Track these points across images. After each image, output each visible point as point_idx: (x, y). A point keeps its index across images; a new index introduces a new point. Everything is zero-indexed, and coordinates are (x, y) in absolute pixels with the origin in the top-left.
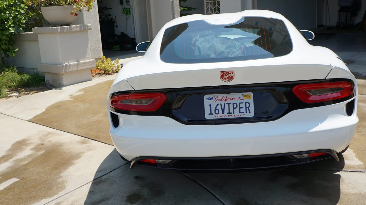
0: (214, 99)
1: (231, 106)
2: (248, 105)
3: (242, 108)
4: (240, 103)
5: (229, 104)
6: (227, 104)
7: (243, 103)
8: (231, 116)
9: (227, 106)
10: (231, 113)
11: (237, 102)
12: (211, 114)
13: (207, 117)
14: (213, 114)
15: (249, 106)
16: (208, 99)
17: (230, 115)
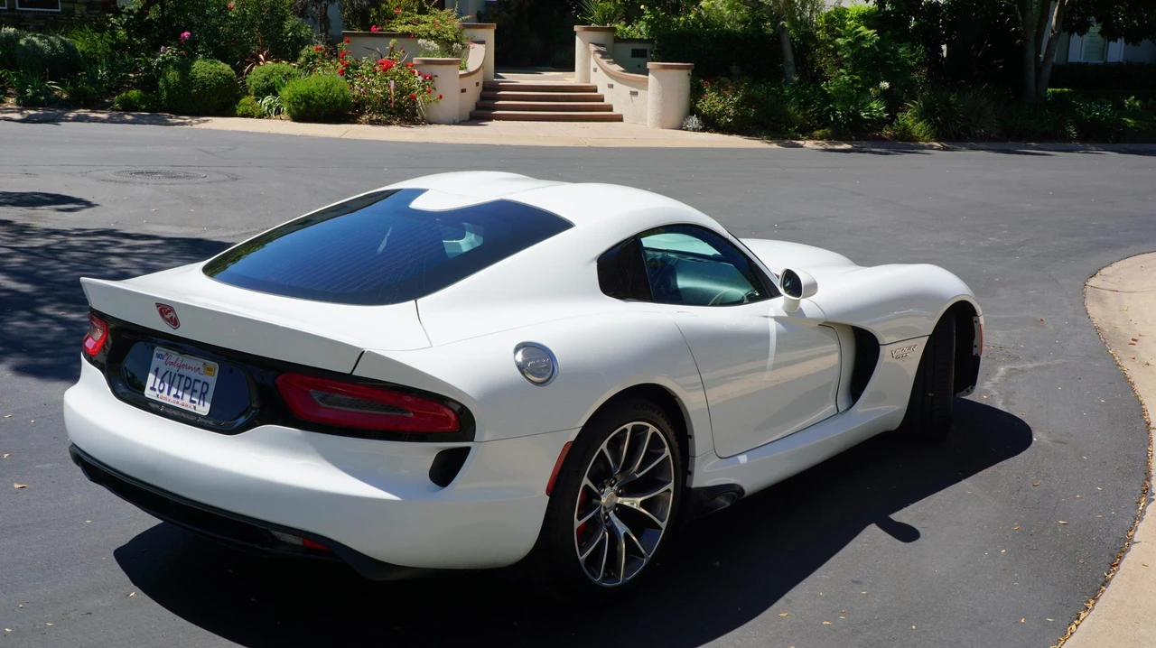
0: (165, 358)
1: (183, 380)
2: (204, 390)
3: (196, 391)
4: (196, 380)
5: (181, 376)
6: (179, 375)
7: (199, 381)
8: (178, 403)
9: (177, 378)
10: (178, 397)
11: (194, 375)
12: (153, 389)
13: (148, 393)
14: (155, 390)
15: (206, 392)
16: (158, 356)
17: (176, 400)
